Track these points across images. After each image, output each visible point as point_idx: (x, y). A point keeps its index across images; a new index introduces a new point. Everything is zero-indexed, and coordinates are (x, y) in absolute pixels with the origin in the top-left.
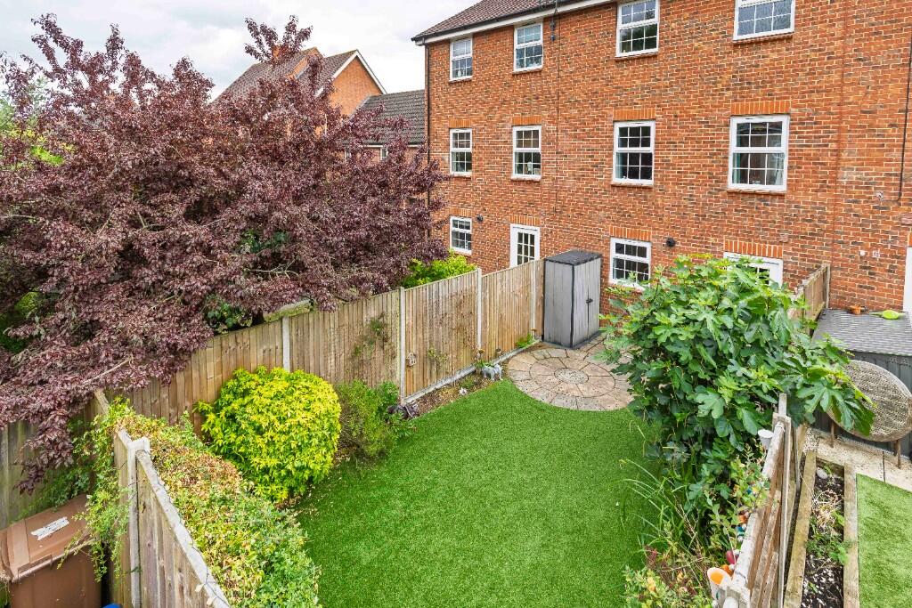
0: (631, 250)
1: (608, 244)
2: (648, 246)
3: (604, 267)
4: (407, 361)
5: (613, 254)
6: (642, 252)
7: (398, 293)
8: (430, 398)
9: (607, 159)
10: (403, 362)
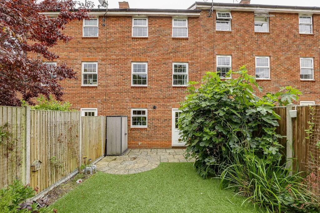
0: (139, 113)
1: (130, 111)
2: (146, 110)
3: (129, 121)
4: (32, 167)
5: (132, 115)
6: (144, 112)
7: (24, 109)
8: (54, 193)
9: (129, 76)
10: (28, 168)
